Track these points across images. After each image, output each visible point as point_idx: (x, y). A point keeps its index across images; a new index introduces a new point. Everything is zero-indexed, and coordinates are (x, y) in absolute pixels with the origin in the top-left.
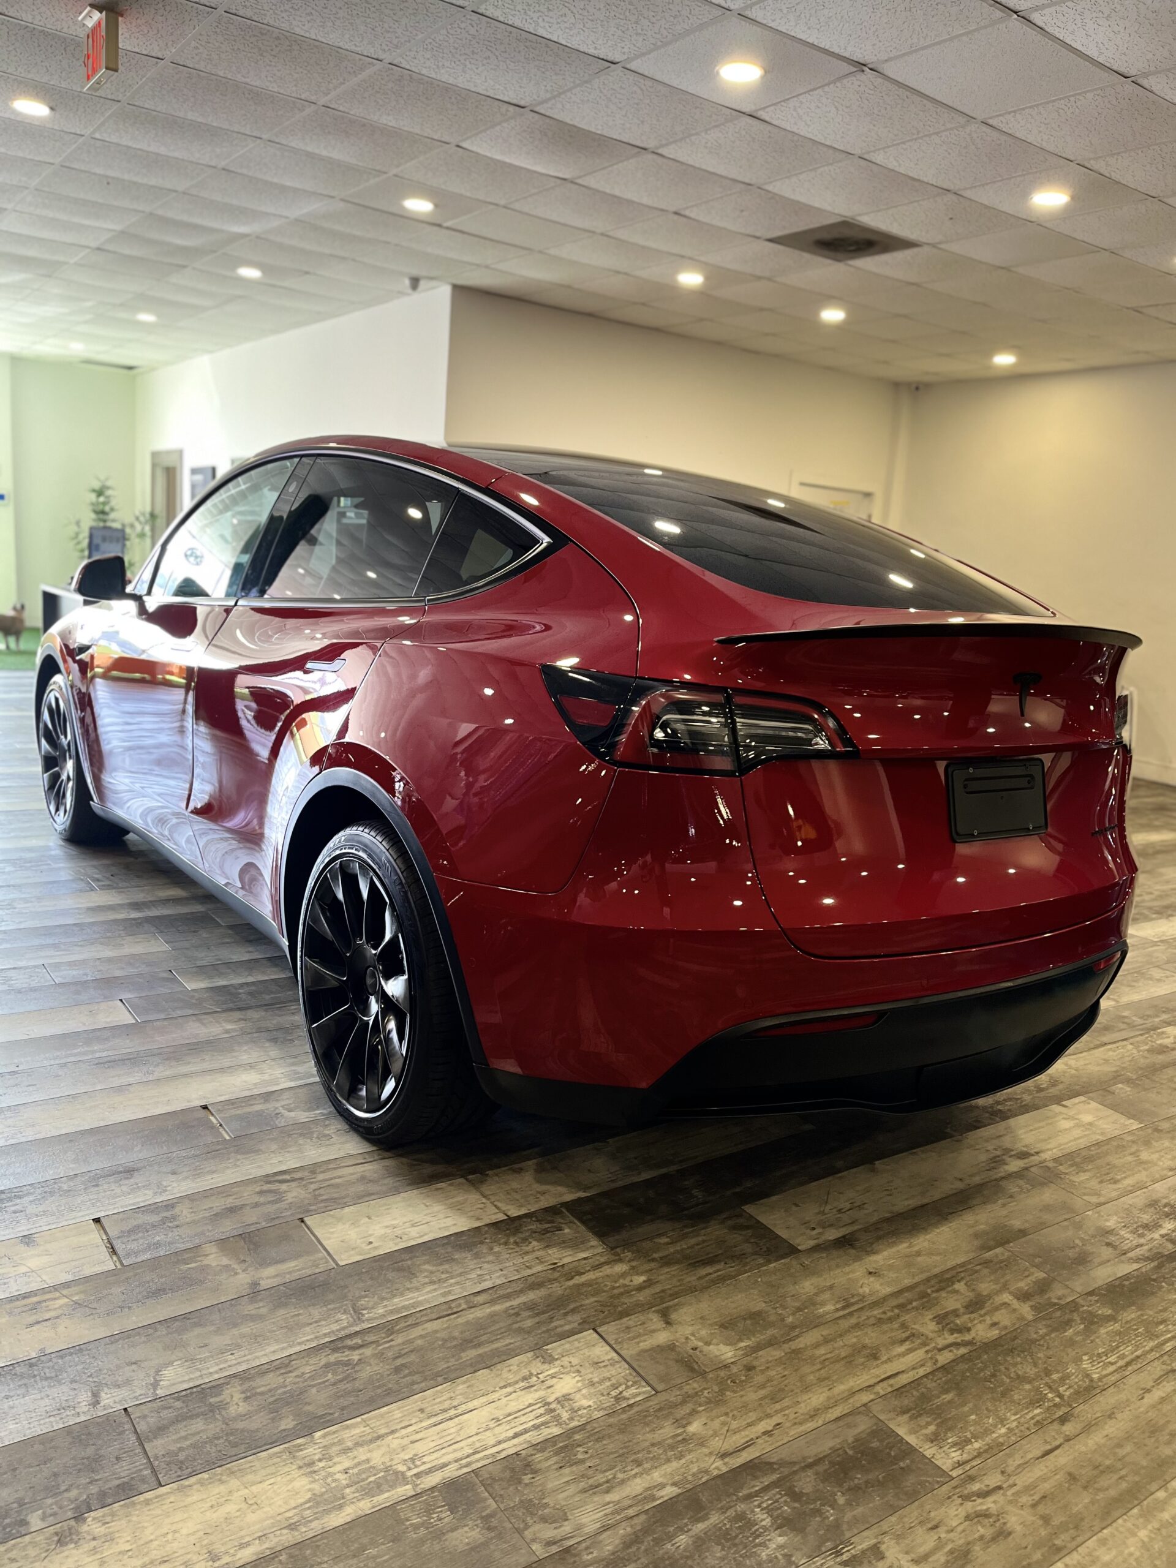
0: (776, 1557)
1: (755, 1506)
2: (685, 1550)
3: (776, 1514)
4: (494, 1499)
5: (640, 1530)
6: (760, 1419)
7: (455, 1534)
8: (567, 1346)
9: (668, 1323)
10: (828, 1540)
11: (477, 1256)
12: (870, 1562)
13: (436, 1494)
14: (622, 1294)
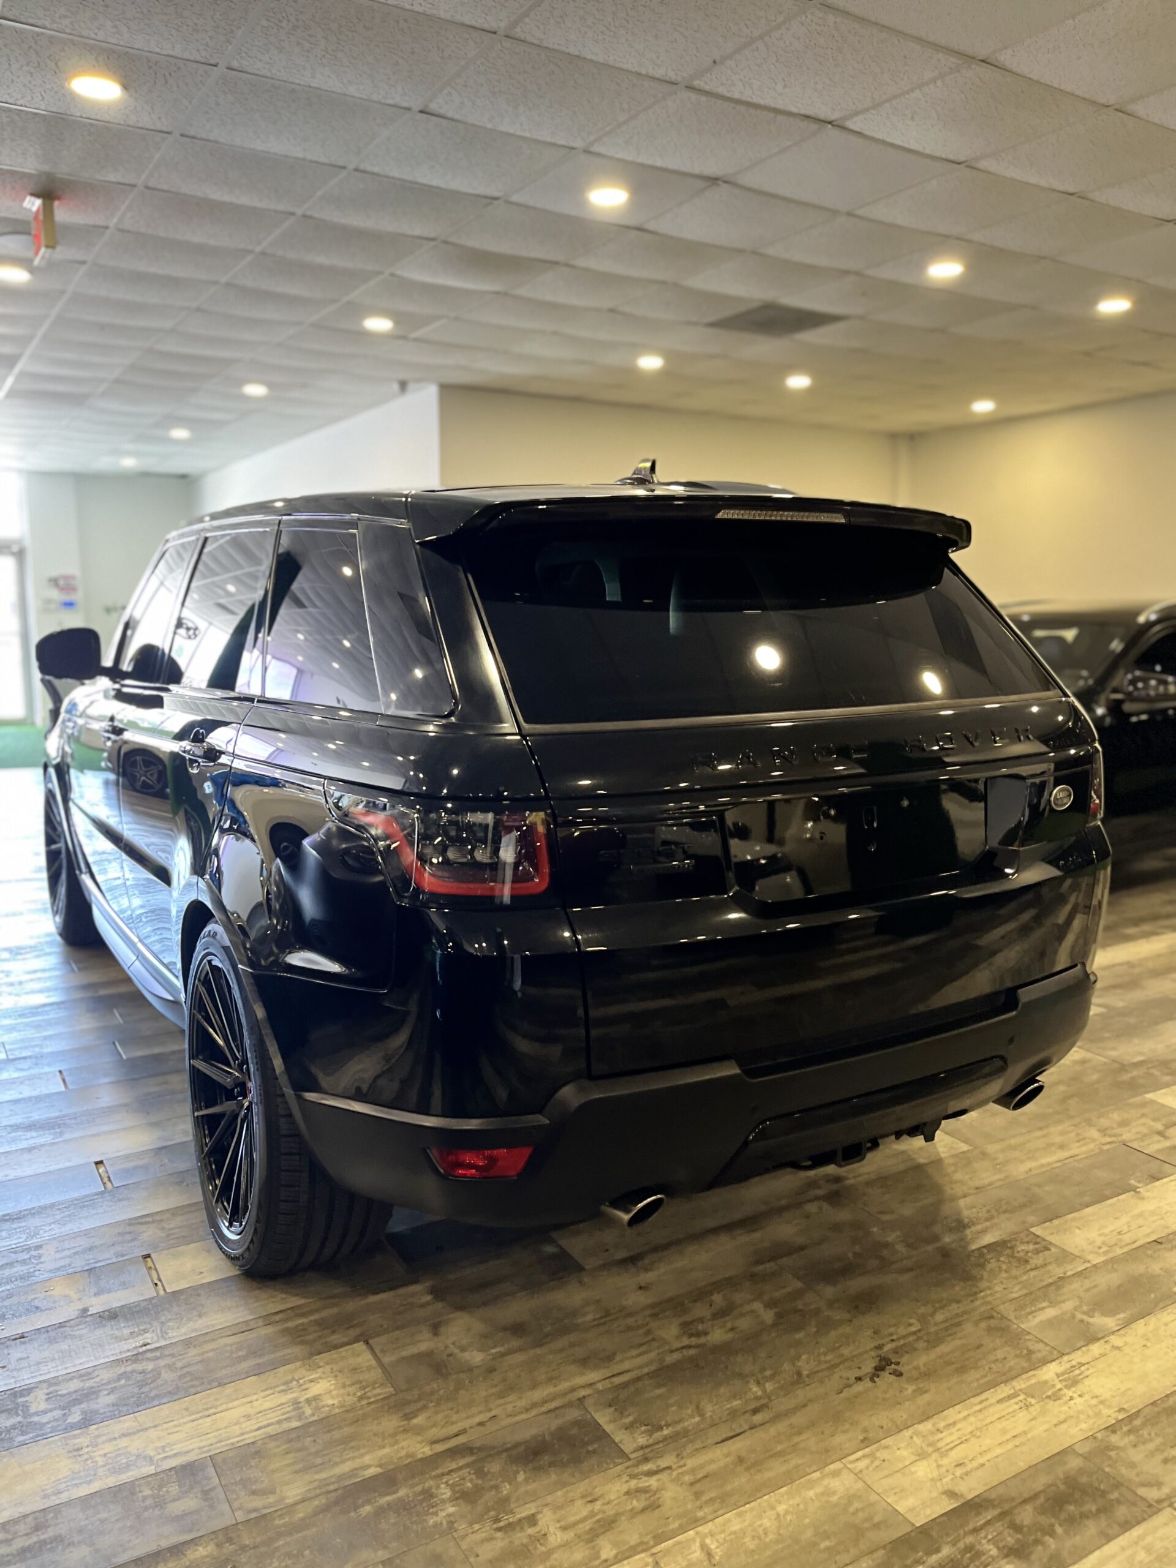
1: (442, 1483)
3: (457, 1488)
4: (218, 1477)
5: (333, 1502)
7: (176, 1503)
8: (336, 1355)
9: (436, 1334)
10: (493, 1510)
12: (522, 1528)
13: (173, 1473)
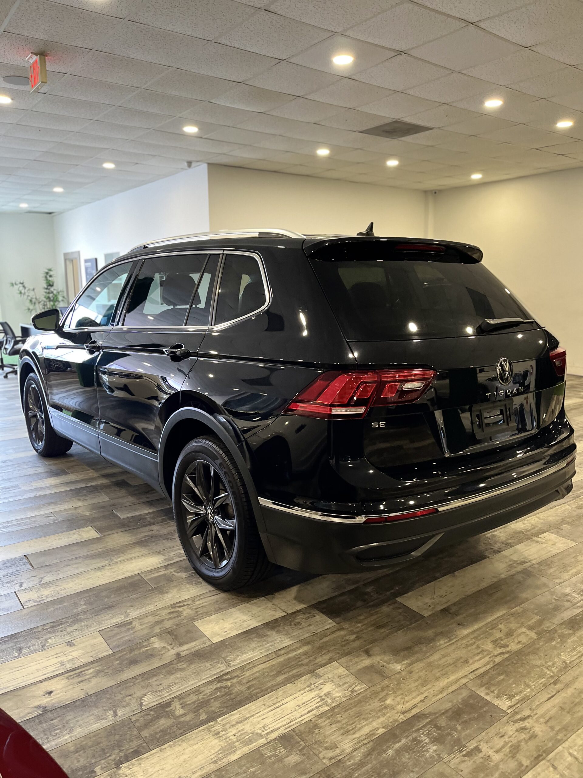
0: (433, 756)
1: (421, 734)
2: (392, 756)
3: (430, 736)
4: (303, 741)
5: (371, 749)
6: (418, 695)
7: (288, 758)
8: (326, 670)
9: (369, 656)
10: (455, 746)
11: (278, 632)
12: (475, 754)
13: (277, 741)
14: (346, 644)
